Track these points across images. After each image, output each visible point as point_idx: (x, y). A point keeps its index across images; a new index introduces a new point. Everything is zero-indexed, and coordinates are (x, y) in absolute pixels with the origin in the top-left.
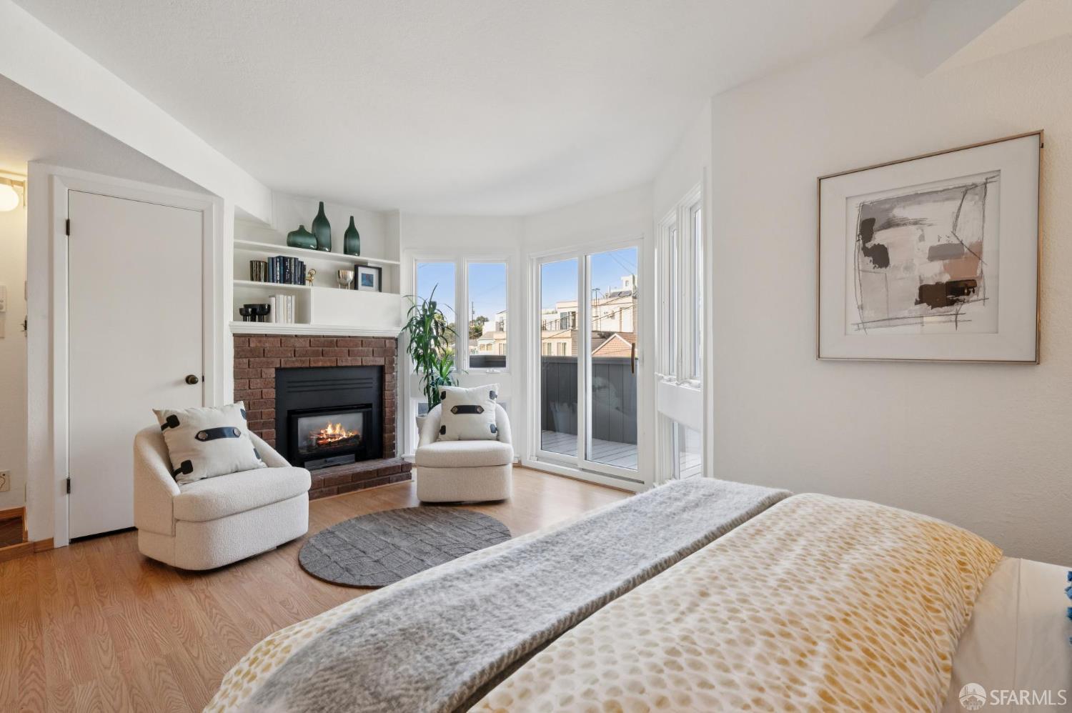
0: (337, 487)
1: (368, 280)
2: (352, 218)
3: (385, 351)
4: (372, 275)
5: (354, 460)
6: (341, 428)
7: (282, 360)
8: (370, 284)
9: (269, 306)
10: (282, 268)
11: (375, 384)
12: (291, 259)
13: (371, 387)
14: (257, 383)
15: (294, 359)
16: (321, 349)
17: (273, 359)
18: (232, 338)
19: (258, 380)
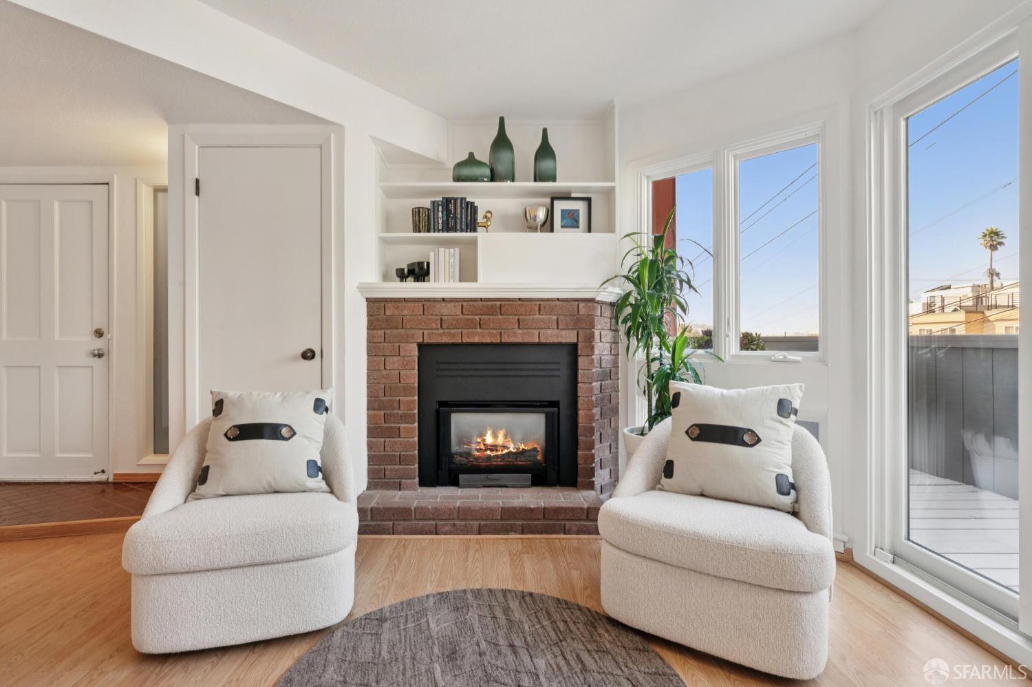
0: (477, 523)
1: (571, 220)
2: (545, 131)
3: (578, 321)
4: (578, 211)
5: (530, 483)
6: (506, 436)
7: (426, 332)
8: (575, 224)
9: (428, 264)
10: (445, 213)
11: (564, 372)
12: (456, 200)
13: (559, 376)
14: (394, 362)
15: (441, 331)
16: (477, 317)
17: (412, 332)
18: (365, 303)
19: (396, 358)
